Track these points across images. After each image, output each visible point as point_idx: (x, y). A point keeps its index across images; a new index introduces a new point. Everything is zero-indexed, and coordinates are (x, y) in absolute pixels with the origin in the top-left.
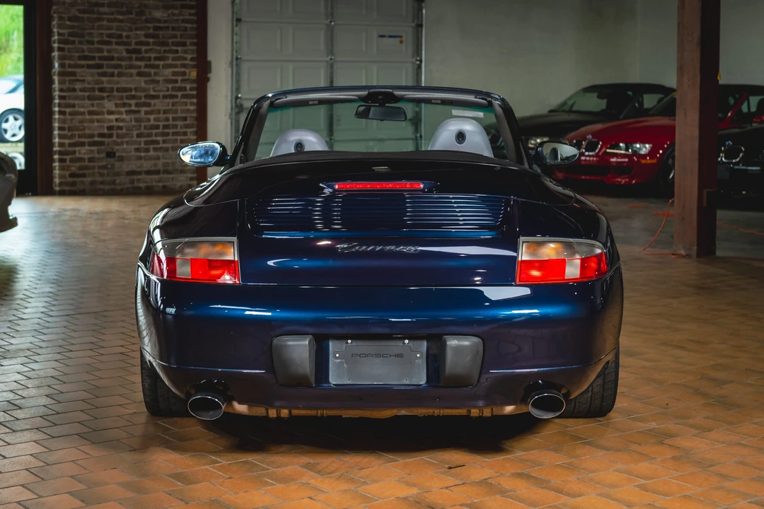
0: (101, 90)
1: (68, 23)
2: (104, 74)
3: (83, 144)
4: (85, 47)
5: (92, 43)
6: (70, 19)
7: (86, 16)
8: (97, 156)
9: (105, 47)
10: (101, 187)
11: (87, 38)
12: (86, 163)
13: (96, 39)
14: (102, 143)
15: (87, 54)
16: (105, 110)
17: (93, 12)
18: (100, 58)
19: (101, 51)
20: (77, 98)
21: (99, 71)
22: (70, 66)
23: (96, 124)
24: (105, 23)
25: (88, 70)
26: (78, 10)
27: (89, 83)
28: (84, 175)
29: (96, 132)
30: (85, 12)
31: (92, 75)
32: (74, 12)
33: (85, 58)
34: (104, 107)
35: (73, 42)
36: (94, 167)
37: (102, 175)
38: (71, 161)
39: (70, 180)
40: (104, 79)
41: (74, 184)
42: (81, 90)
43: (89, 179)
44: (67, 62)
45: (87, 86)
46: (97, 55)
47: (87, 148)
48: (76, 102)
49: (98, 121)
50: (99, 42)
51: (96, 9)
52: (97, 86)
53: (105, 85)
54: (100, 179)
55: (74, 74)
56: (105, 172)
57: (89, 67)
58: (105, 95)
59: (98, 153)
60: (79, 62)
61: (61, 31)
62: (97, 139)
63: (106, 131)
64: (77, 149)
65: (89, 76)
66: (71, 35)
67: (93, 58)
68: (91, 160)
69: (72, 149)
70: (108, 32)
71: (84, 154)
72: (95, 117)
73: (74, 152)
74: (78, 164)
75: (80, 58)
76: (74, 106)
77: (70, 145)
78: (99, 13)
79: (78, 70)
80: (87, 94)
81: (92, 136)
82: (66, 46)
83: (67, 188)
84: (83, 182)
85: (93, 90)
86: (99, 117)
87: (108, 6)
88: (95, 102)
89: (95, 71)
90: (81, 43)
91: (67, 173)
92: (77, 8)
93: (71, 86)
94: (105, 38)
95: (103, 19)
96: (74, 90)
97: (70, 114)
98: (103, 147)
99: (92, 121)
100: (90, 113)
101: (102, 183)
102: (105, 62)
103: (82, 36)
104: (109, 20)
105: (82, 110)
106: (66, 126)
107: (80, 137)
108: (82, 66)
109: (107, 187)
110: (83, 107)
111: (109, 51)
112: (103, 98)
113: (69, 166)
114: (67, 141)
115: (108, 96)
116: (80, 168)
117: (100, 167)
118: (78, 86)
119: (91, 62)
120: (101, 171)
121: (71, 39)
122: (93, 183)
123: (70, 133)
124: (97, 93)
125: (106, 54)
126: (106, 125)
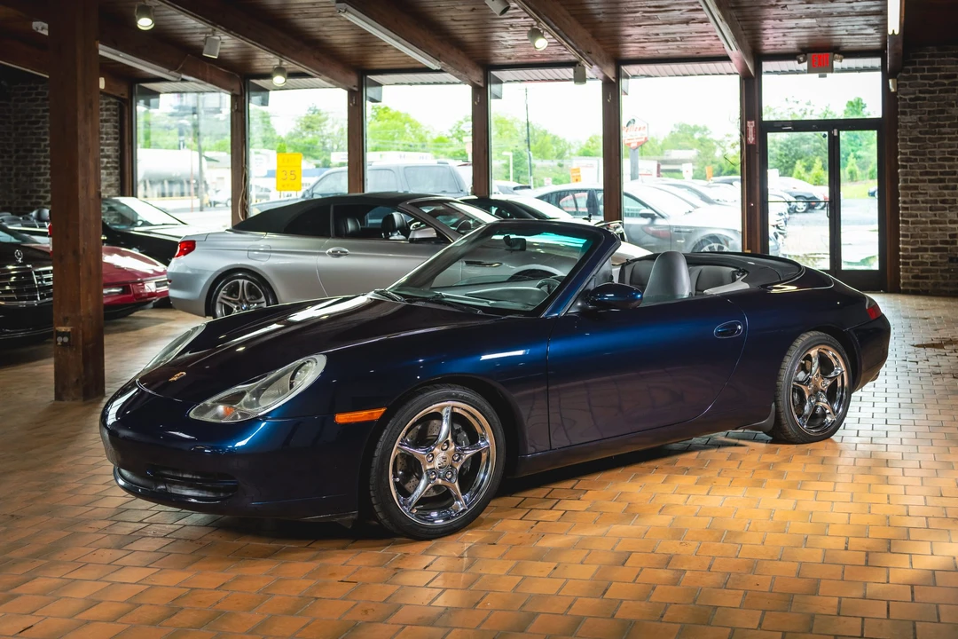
0: (943, 202)
1: (909, 143)
2: (946, 188)
3: (926, 250)
4: (927, 164)
5: (934, 160)
6: (911, 140)
7: (927, 136)
8: (939, 260)
9: (946, 163)
10: (945, 288)
11: (929, 156)
12: (929, 267)
13: (937, 157)
14: (945, 250)
15: (928, 170)
16: (947, 220)
17: (934, 133)
18: (942, 173)
19: (944, 167)
20: (920, 209)
21: (941, 184)
22: (912, 181)
23: (938, 232)
24: (946, 141)
25: (930, 184)
26: (920, 132)
27: (930, 196)
28: (927, 278)
29: (938, 240)
30: (926, 133)
31: (934, 189)
32: (916, 133)
33: (927, 173)
34: (946, 217)
35: (915, 160)
36: (937, 270)
37: (945, 278)
38: (914, 264)
39: (913, 280)
40: (946, 192)
41: (916, 285)
42: (923, 202)
43: (932, 281)
44: (909, 178)
45: (928, 198)
46: (939, 170)
47: (930, 253)
48: (918, 213)
49: (940, 229)
50: (940, 159)
51: (937, 130)
52: (938, 199)
53: (947, 198)
54: (942, 281)
55: (916, 188)
56: (948, 275)
57: (931, 181)
58: (947, 206)
59: (940, 258)
60: (921, 178)
61: (903, 151)
62: (939, 245)
63: (948, 239)
64: (920, 254)
65: (931, 190)
66: (912, 153)
67: (935, 174)
68: (932, 264)
69: (915, 254)
70: (949, 150)
71: (927, 259)
72: (937, 226)
73: (917, 257)
74: (920, 267)
75: (921, 174)
76: (916, 216)
77: (913, 250)
78: (940, 133)
79: (920, 184)
80: (929, 205)
81: (934, 243)
82: (908, 164)
83: (910, 288)
84: (926, 284)
85: (935, 202)
86: (941, 226)
87: (949, 127)
88: (938, 212)
89: (938, 185)
90: (923, 160)
91: (910, 275)
92: (918, 130)
93: (914, 199)
94: (947, 156)
95: (945, 139)
96: (917, 202)
97: (913, 223)
98: (945, 253)
99: (935, 230)
100: (932, 222)
101: (945, 285)
102: (947, 177)
103: (924, 154)
104: (950, 139)
105: (924, 219)
106: (909, 233)
107: (922, 243)
108: (924, 181)
109: (948, 289)
110: (926, 217)
111: (950, 167)
112: (945, 209)
113: (912, 269)
114: (910, 247)
115: (950, 207)
116: (922, 271)
117: (942, 271)
118: (920, 198)
119: (933, 177)
120: (944, 274)
121: (913, 157)
122: (935, 285)
123: (912, 240)
124: (939, 205)
125: (947, 170)
126: (948, 233)
